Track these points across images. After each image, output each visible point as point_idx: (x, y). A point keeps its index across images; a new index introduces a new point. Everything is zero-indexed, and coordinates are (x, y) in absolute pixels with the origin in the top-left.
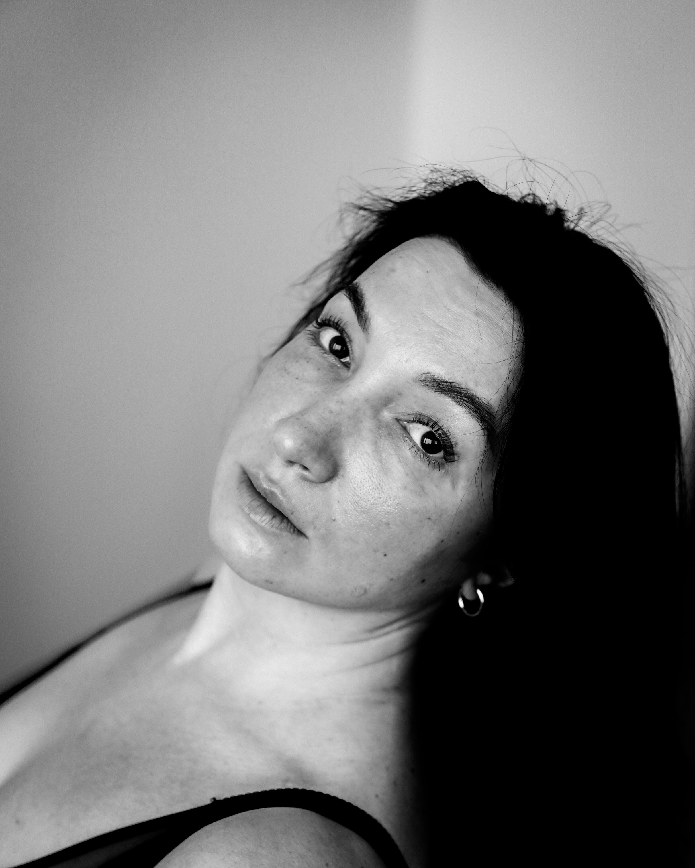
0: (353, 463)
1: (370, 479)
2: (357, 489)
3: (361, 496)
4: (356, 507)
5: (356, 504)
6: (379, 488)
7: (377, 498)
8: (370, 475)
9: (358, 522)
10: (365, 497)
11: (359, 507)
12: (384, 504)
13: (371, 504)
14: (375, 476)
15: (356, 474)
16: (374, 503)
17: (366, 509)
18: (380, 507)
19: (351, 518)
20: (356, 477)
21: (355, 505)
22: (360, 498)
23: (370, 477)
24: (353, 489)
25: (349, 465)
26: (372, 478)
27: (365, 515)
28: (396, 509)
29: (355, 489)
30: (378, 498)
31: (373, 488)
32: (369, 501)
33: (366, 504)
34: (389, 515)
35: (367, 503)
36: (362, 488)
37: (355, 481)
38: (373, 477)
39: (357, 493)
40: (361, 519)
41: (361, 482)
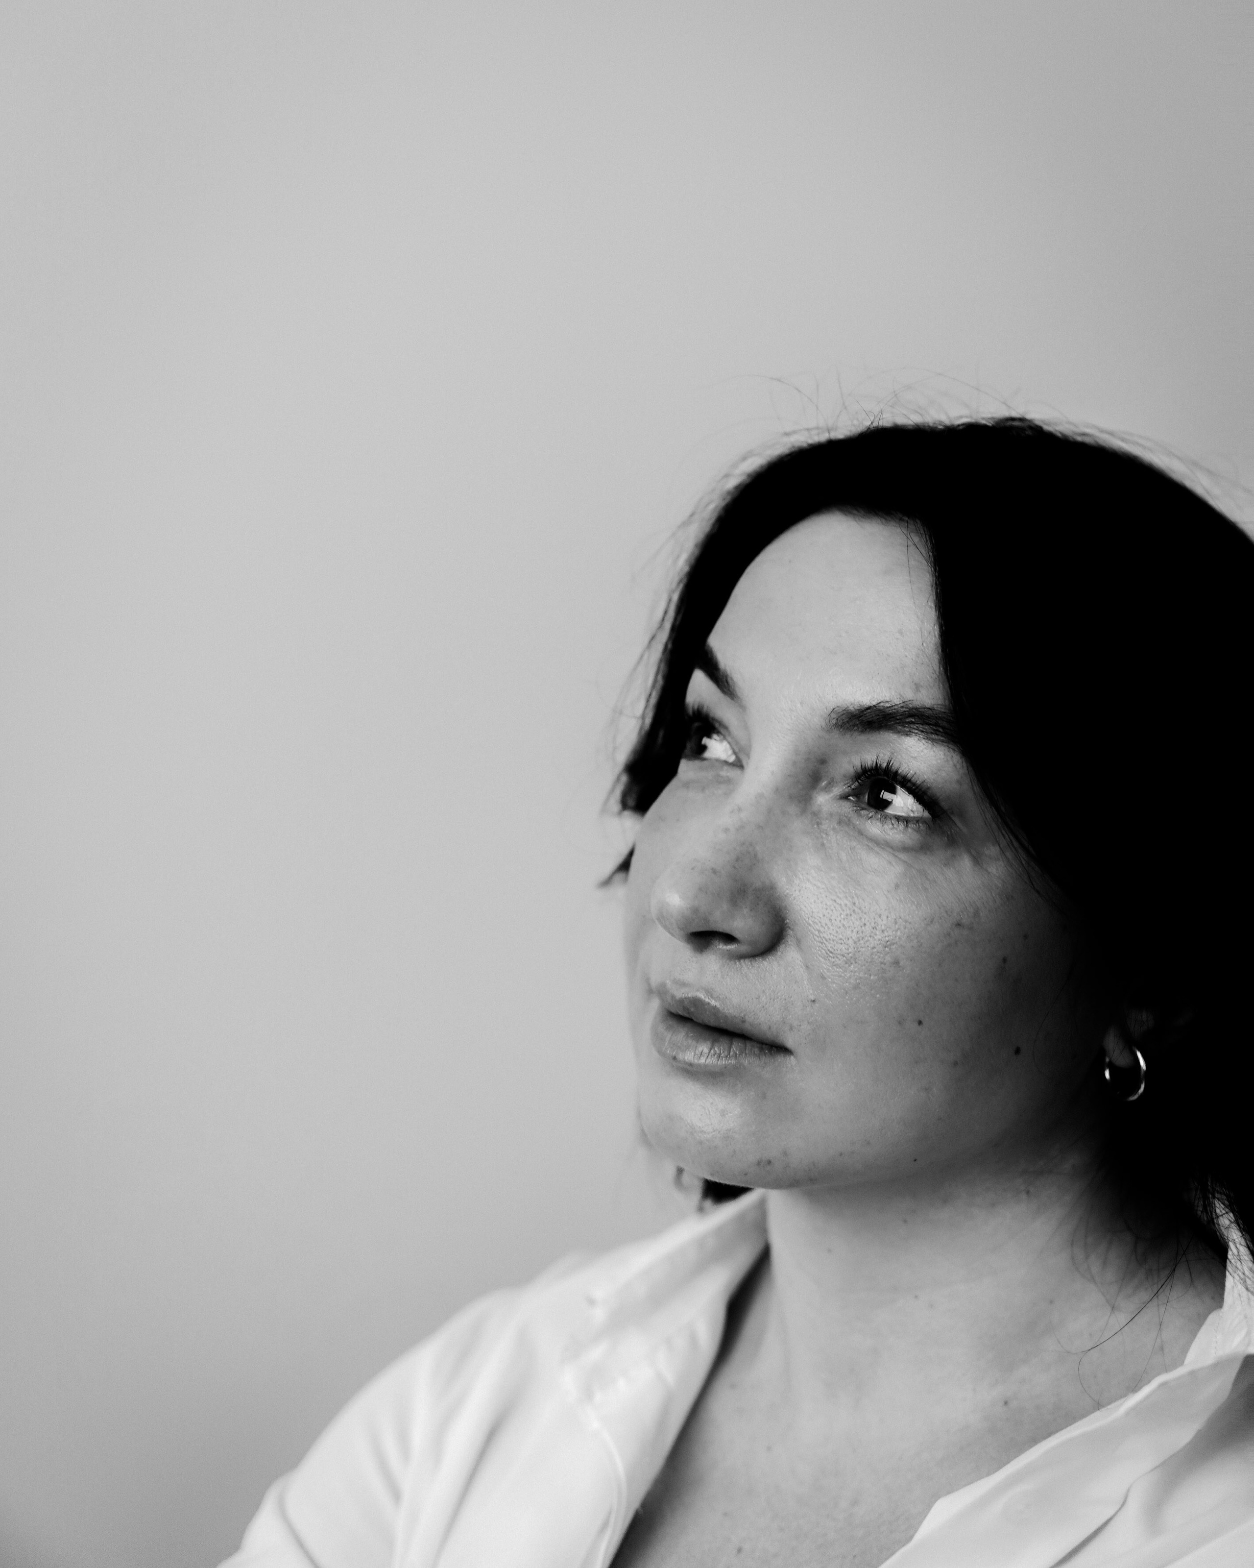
0: (799, 894)
1: (835, 904)
2: (822, 929)
3: (834, 938)
4: (833, 960)
5: (831, 955)
6: (856, 909)
7: (859, 927)
8: (834, 898)
9: (847, 984)
10: (841, 936)
11: (837, 957)
12: (874, 931)
13: (855, 943)
14: (841, 896)
15: (811, 908)
16: (858, 938)
17: (850, 955)
18: (871, 939)
19: (834, 983)
20: (813, 912)
21: (830, 959)
22: (833, 940)
23: (835, 901)
24: (817, 933)
25: (794, 899)
26: (838, 901)
27: (852, 966)
28: (896, 931)
29: (819, 931)
30: (861, 927)
31: (847, 915)
32: (848, 939)
33: (846, 946)
34: (890, 945)
35: (848, 944)
36: (829, 925)
37: (815, 918)
38: (840, 899)
39: (825, 935)
40: (850, 977)
41: (824, 916)
